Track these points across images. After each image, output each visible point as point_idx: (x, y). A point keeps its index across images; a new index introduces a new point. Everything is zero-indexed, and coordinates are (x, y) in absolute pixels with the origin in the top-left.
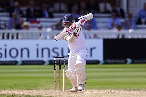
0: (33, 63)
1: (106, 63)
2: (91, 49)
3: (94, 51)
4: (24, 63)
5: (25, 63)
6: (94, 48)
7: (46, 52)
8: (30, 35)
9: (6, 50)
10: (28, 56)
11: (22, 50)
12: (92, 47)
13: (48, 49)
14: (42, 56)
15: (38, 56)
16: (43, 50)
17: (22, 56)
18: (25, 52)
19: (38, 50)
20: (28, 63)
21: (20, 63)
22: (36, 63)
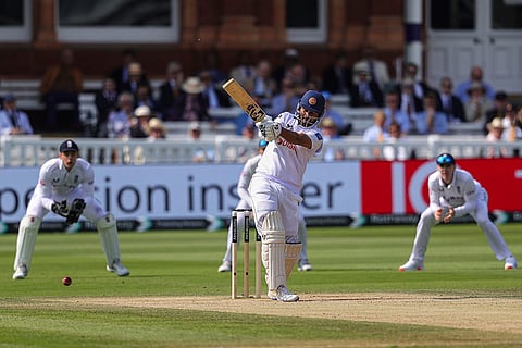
0: (178, 225)
1: (368, 223)
2: (331, 188)
3: (336, 192)
4: (156, 226)
5: (159, 224)
6: (339, 184)
7: (212, 196)
8: (169, 152)
9: (108, 191)
10: (167, 208)
11: (150, 191)
12: (334, 181)
13: (219, 189)
14: (204, 207)
15: (191, 207)
16: (204, 190)
17: (150, 209)
18: (158, 196)
19: (191, 190)
20: (166, 224)
21: (145, 225)
22: (186, 224)
